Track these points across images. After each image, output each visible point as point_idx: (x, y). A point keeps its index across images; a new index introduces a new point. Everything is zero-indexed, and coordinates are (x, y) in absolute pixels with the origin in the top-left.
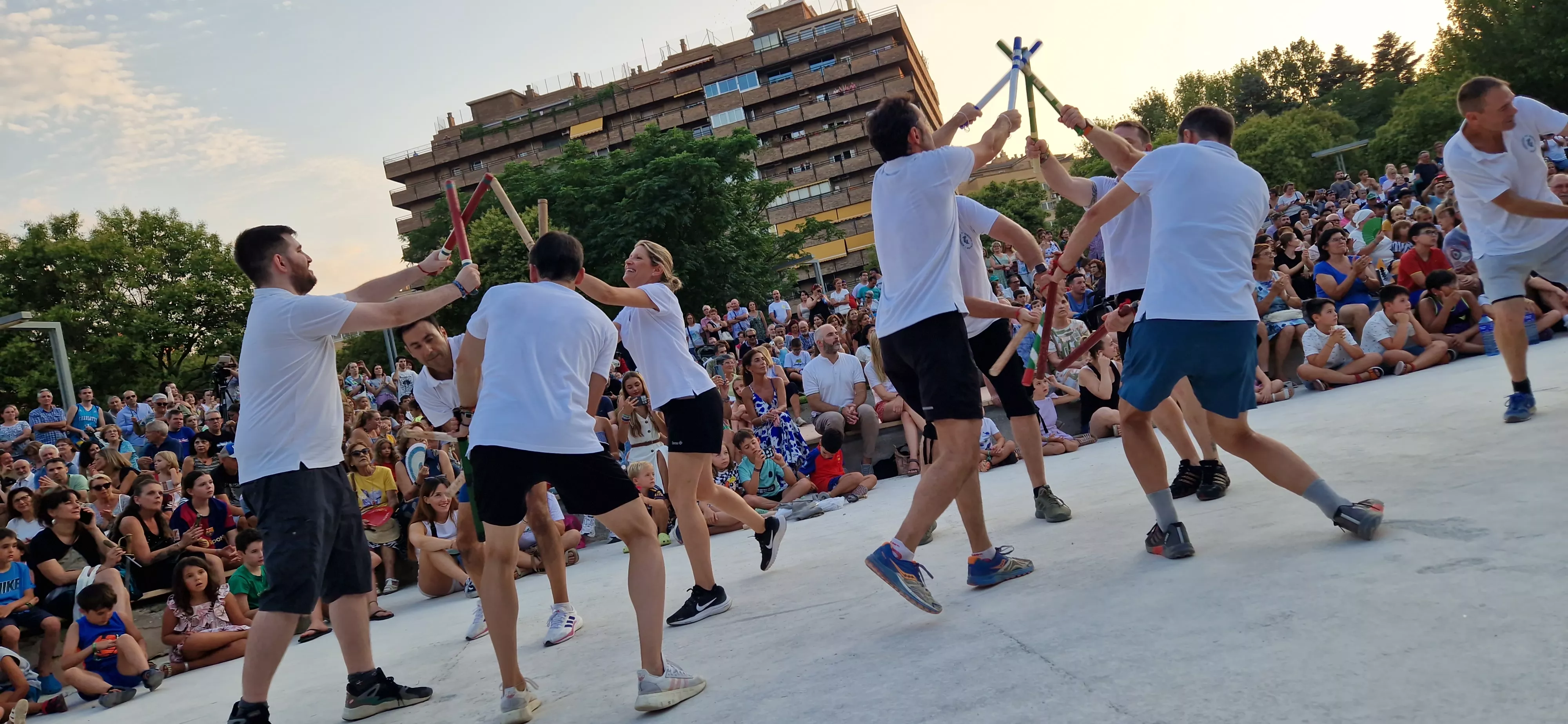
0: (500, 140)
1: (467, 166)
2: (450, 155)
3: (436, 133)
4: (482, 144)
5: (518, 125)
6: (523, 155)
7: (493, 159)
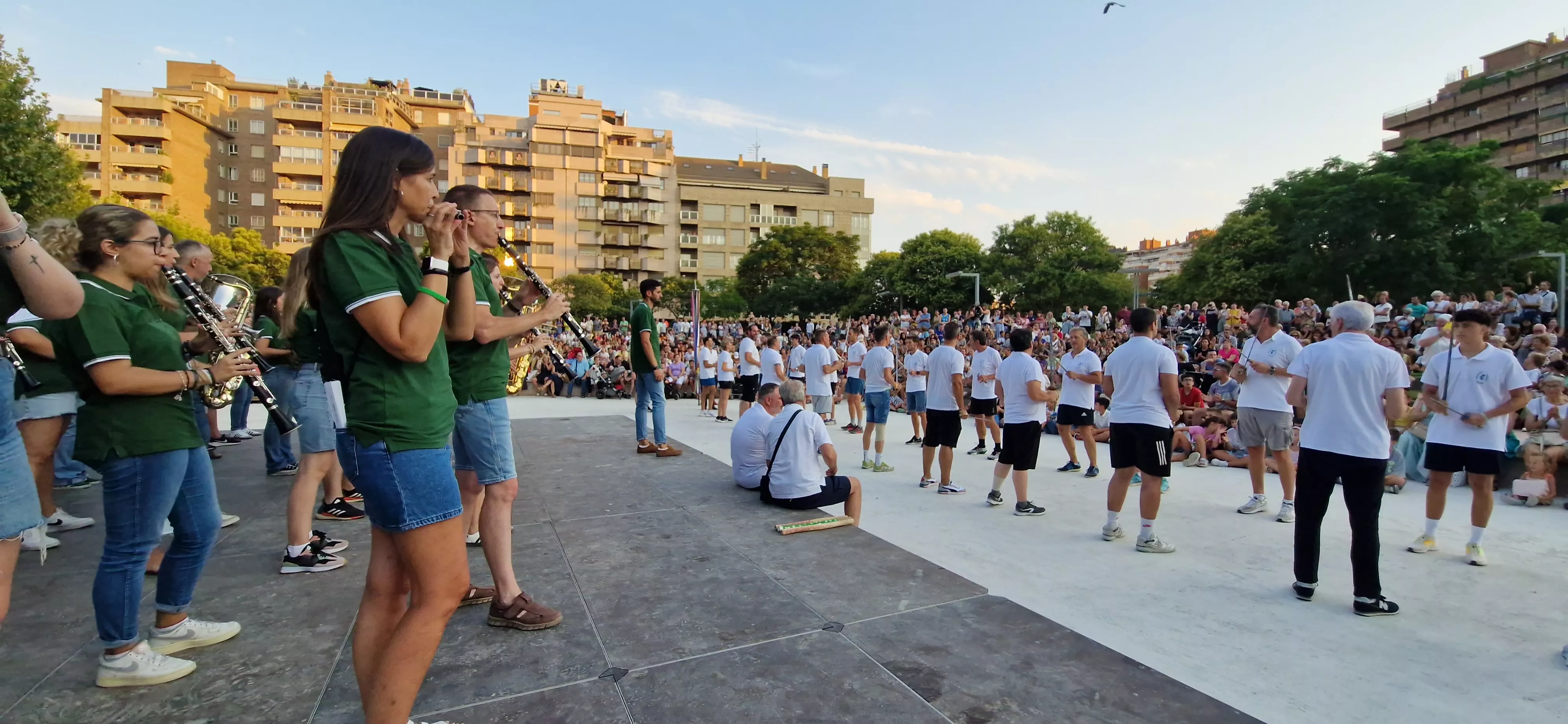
0: (1502, 88)
1: (1462, 113)
2: (1449, 105)
3: (1443, 87)
4: (1481, 92)
5: (1522, 73)
6: (1523, 99)
7: (1490, 105)
